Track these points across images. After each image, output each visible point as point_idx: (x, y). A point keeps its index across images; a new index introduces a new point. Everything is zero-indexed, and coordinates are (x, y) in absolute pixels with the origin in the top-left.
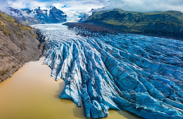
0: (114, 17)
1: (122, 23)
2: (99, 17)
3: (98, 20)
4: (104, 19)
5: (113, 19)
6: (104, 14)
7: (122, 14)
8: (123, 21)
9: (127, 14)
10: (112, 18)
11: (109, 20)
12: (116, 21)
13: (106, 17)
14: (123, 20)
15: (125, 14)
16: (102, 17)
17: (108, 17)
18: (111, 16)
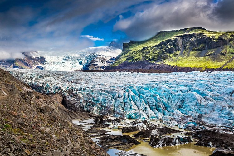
0: (193, 50)
1: (223, 63)
2: (151, 53)
3: (150, 60)
4: (166, 58)
5: (193, 55)
6: (165, 45)
7: (218, 39)
8: (222, 57)
9: (229, 37)
10: (189, 54)
11: (180, 58)
12: (202, 58)
13: (170, 52)
14: (222, 54)
15: (225, 38)
16: (159, 53)
17: (176, 51)
18: (185, 48)
